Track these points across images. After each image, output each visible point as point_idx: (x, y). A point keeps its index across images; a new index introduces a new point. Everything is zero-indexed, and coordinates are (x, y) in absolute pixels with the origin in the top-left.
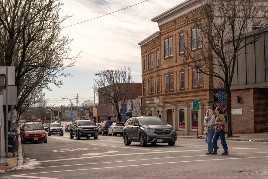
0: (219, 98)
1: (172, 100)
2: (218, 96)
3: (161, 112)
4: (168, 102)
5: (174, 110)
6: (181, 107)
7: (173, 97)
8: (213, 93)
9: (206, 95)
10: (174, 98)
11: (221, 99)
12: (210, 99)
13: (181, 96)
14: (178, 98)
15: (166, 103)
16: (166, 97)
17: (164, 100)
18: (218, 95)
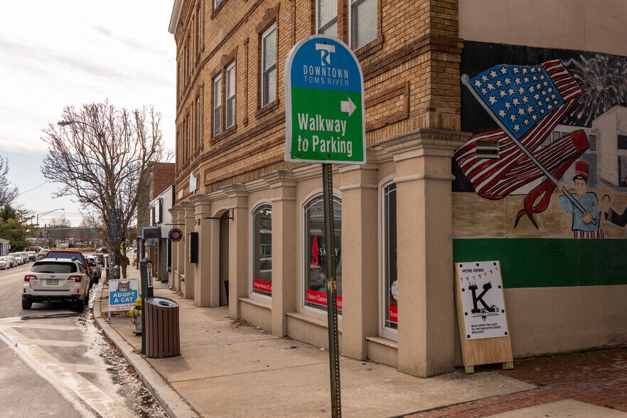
0: (495, 108)
1: (231, 169)
2: (489, 92)
3: (199, 224)
4: (217, 182)
5: (235, 211)
6: (262, 194)
7: (234, 155)
8: (453, 71)
9: (404, 89)
10: (236, 160)
11: (508, 116)
12: (432, 109)
13: (260, 143)
14: (251, 154)
15: (214, 187)
16: (214, 164)
17: (210, 177)
18: (484, 85)
